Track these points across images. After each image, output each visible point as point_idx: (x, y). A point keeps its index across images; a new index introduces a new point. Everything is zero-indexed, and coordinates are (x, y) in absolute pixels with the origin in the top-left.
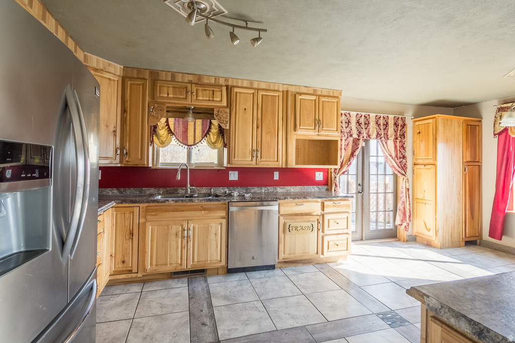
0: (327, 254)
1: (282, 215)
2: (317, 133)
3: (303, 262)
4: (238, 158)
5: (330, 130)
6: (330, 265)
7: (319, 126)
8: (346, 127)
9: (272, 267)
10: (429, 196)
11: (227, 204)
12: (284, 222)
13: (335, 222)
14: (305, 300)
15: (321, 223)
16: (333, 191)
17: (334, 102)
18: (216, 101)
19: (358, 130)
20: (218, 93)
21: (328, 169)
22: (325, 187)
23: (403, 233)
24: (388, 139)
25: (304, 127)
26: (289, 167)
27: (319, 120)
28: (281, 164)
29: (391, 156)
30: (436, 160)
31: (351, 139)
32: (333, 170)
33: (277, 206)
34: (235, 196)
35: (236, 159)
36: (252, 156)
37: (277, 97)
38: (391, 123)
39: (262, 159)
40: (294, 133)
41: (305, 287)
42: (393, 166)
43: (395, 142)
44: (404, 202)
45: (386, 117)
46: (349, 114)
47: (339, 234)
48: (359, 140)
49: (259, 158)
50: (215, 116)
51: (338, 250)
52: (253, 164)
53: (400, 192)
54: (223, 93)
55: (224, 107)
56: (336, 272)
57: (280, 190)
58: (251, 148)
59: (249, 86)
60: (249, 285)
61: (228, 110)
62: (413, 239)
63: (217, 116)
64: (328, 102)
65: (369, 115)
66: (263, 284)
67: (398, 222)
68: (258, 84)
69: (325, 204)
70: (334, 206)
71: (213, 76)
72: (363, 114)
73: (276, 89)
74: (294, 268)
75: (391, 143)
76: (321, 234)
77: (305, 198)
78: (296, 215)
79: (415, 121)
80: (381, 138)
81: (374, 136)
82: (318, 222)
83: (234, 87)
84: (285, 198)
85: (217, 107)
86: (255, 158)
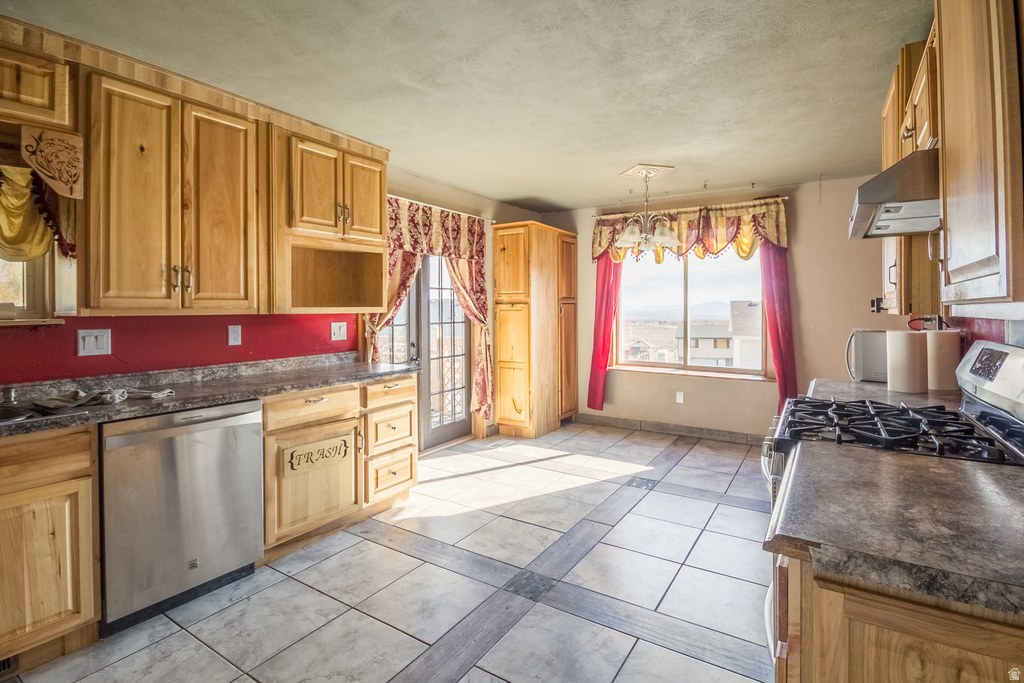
0: (375, 498)
1: (272, 433)
2: (341, 235)
3: (322, 531)
4: (120, 288)
5: (366, 231)
6: (381, 517)
7: (345, 220)
8: (392, 229)
9: (248, 570)
10: (519, 357)
11: (94, 430)
12: (279, 448)
13: (389, 426)
14: (360, 619)
15: (362, 433)
16: (370, 361)
17: (374, 171)
18: (31, 105)
19: (412, 236)
20: (38, 80)
21: (357, 314)
22: (352, 355)
23: (481, 423)
24: (460, 257)
25: (310, 219)
26: (276, 312)
27: (345, 207)
28: (256, 305)
29: (465, 288)
30: (529, 296)
31: (399, 253)
32: (368, 317)
33: (260, 412)
34: (118, 401)
35: (112, 293)
36: (170, 286)
37: (242, 134)
38: (464, 227)
39: (201, 294)
40: (286, 229)
41: (349, 589)
42: (468, 307)
43: (470, 263)
44: (483, 370)
45: (456, 217)
46: (396, 201)
47: (395, 450)
48: (414, 255)
49: (191, 290)
50: (25, 154)
51: (394, 483)
52: (174, 307)
53: (476, 353)
54: (58, 85)
55: (61, 129)
56: (398, 529)
57: (246, 370)
58: (164, 262)
59: (153, 83)
60: (192, 645)
61: (78, 142)
62: (495, 432)
63: (34, 153)
64: (363, 168)
65: (430, 209)
66: (236, 624)
67: (475, 405)
68: (184, 86)
69: (369, 392)
70: (386, 393)
71: (18, 21)
72: (422, 205)
73: (238, 110)
74: (302, 552)
75: (463, 263)
76: (362, 457)
77: (326, 383)
78: (307, 425)
79: (496, 229)
80: (449, 255)
81: (440, 250)
82: (357, 434)
83: (102, 74)
84: (279, 390)
85: (33, 124)
86: (178, 289)
